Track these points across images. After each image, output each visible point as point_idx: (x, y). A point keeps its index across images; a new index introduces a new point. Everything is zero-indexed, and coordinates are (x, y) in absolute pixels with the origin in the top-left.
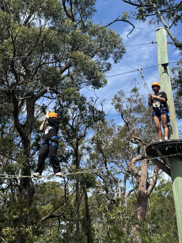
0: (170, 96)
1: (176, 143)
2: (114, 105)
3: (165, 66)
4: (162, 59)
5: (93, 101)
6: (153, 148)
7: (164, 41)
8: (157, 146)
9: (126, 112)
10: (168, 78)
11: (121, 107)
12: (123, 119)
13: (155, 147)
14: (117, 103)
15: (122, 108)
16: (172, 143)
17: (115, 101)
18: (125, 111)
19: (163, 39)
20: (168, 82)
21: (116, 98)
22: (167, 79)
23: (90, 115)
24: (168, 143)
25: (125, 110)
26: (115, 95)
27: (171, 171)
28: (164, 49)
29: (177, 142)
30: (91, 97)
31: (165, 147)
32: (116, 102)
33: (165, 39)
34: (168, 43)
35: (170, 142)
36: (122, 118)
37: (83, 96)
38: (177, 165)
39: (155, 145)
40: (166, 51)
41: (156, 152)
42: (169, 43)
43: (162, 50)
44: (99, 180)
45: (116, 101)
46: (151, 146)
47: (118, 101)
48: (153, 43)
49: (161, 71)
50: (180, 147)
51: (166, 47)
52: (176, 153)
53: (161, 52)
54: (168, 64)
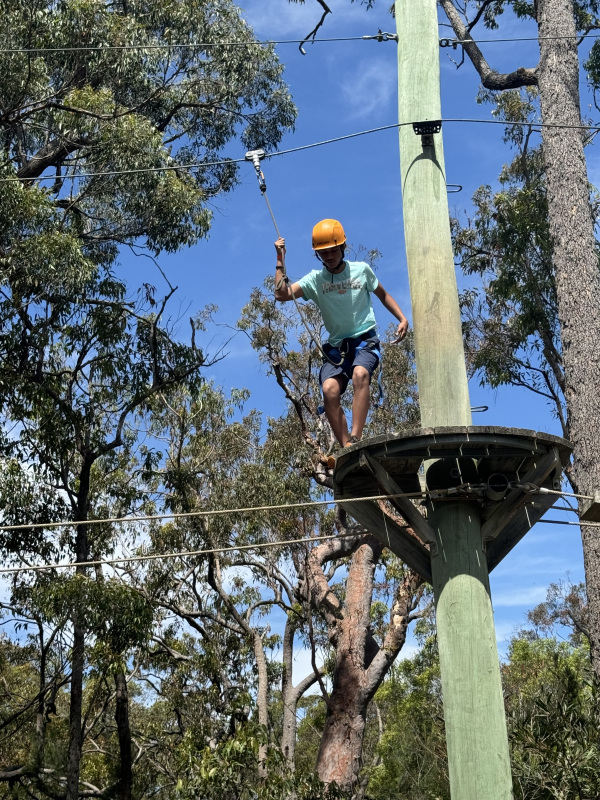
0: (440, 253)
1: (455, 440)
2: (250, 331)
3: (426, 129)
4: (414, 104)
5: (153, 302)
6: (363, 462)
7: (425, 34)
8: (378, 455)
9: (296, 363)
10: (436, 182)
11: (277, 341)
12: (283, 387)
13: (370, 459)
14: (263, 325)
15: (280, 345)
16: (441, 441)
17: (255, 318)
18: (293, 357)
19: (422, 24)
20: (437, 198)
21: (257, 305)
22: (431, 184)
23: (143, 364)
24: (421, 444)
25: (293, 355)
26: (252, 292)
27: (433, 562)
28: (425, 63)
29: (461, 440)
30: (146, 286)
31: (411, 460)
32: (259, 319)
33: (429, 24)
34: (444, 43)
35: (430, 436)
36: (280, 381)
37: (111, 280)
38: (458, 538)
39: (372, 450)
40: (434, 72)
41: (376, 480)
42: (447, 45)
43: (417, 69)
44: (185, 636)
45: (260, 316)
46: (353, 456)
47: (268, 316)
48: (381, 39)
49: (410, 154)
50: (475, 461)
51: (433, 59)
52: (456, 483)
53: (411, 77)
54: (437, 123)
